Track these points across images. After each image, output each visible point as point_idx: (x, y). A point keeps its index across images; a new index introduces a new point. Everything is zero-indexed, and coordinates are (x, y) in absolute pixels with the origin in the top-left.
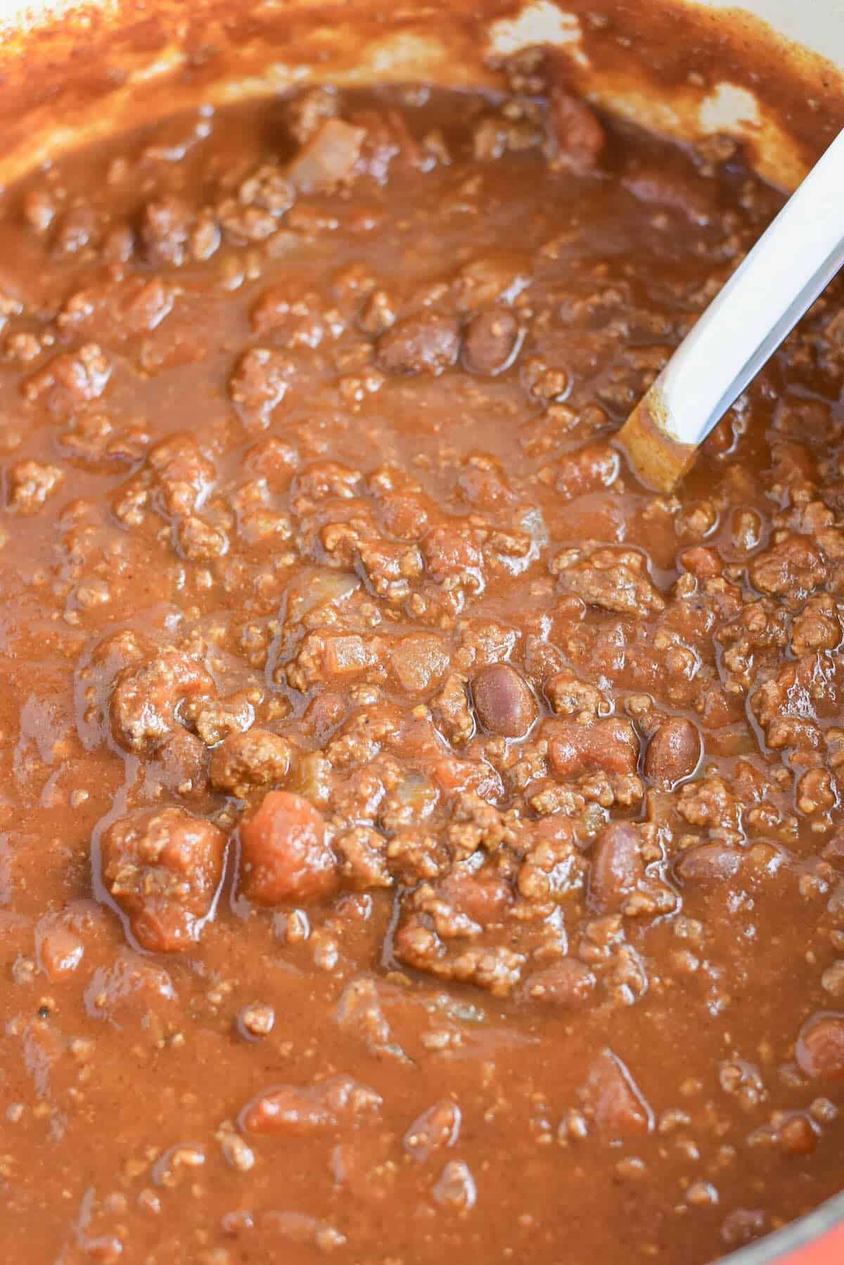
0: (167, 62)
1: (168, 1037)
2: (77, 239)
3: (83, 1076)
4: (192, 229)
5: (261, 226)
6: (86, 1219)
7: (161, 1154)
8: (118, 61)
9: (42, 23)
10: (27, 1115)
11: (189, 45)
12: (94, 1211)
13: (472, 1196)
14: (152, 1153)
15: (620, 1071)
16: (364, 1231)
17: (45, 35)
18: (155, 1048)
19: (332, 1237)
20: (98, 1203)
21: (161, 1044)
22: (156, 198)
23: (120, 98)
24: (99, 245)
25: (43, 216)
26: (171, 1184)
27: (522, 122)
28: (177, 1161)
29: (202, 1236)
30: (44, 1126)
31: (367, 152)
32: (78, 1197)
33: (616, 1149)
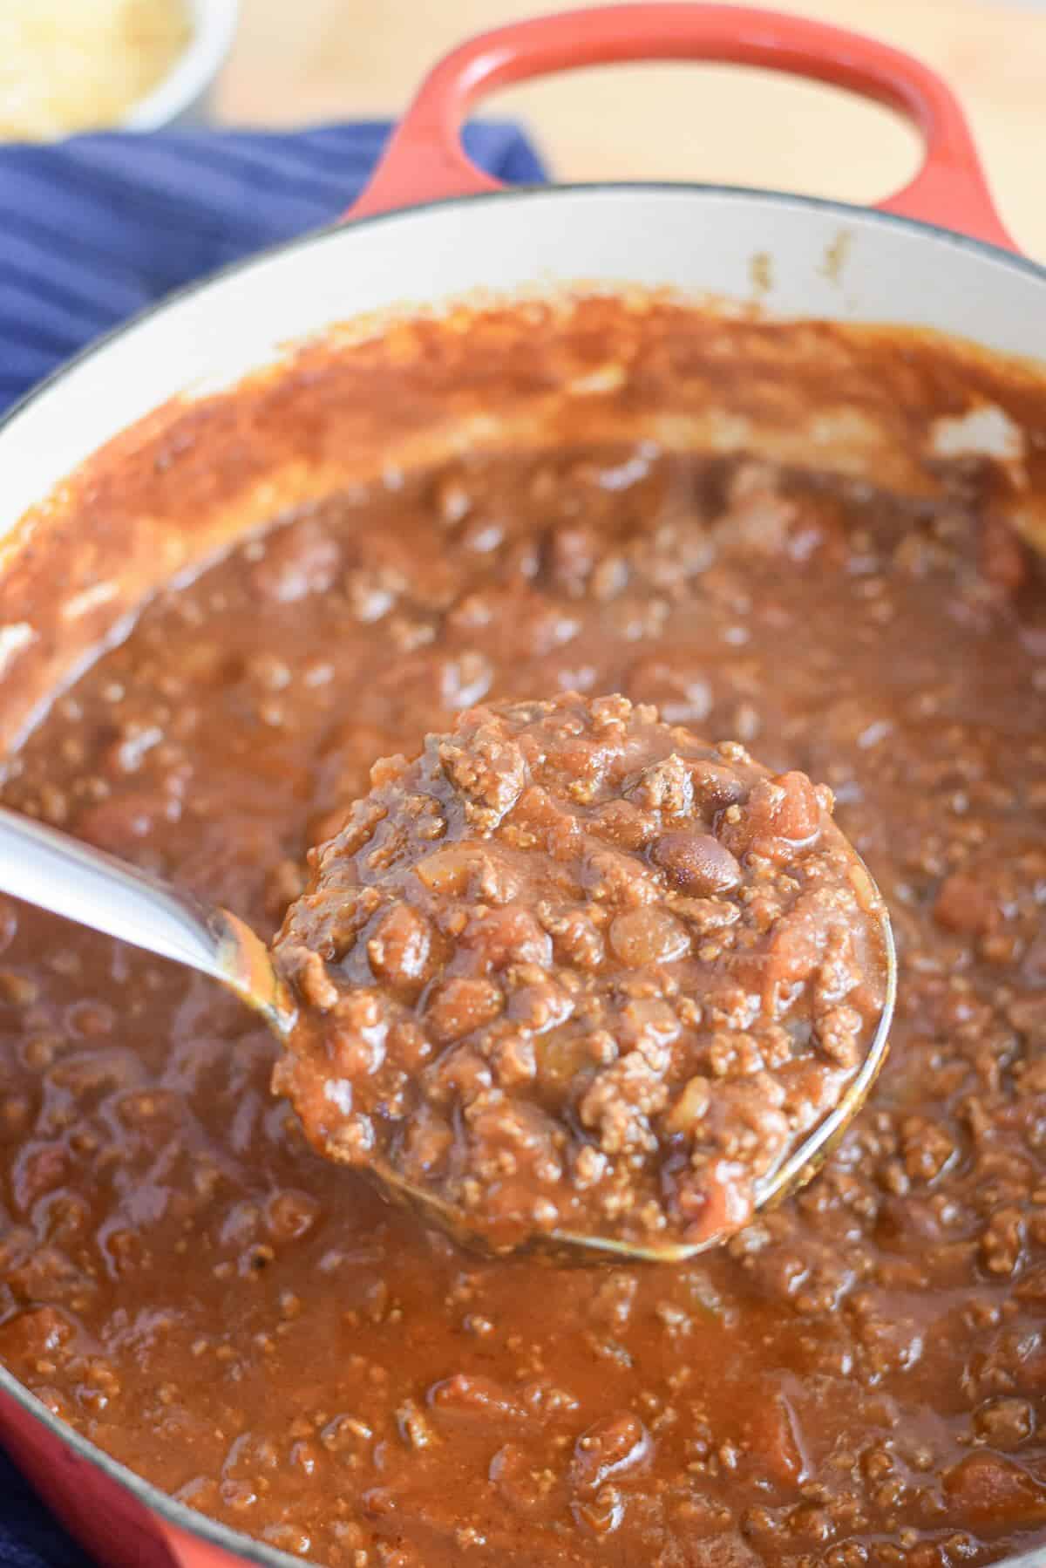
0: (606, 380)
1: (386, 1314)
2: (487, 539)
3: (281, 1329)
4: (598, 560)
5: (668, 574)
6: (231, 1462)
7: (330, 1420)
8: (557, 365)
9: (490, 305)
10: (209, 1351)
11: (634, 368)
12: (242, 1457)
13: (615, 1523)
14: (321, 1418)
15: (787, 1417)
16: (504, 1538)
17: (493, 318)
18: (370, 1319)
19: (472, 1536)
20: (249, 1451)
21: (377, 1317)
22: (571, 523)
23: (550, 405)
24: (505, 550)
25: (455, 504)
26: (332, 1447)
27: (948, 544)
28: (344, 1427)
29: (343, 1506)
30: (222, 1368)
31: (793, 529)
32: (230, 1439)
33: (761, 1490)
